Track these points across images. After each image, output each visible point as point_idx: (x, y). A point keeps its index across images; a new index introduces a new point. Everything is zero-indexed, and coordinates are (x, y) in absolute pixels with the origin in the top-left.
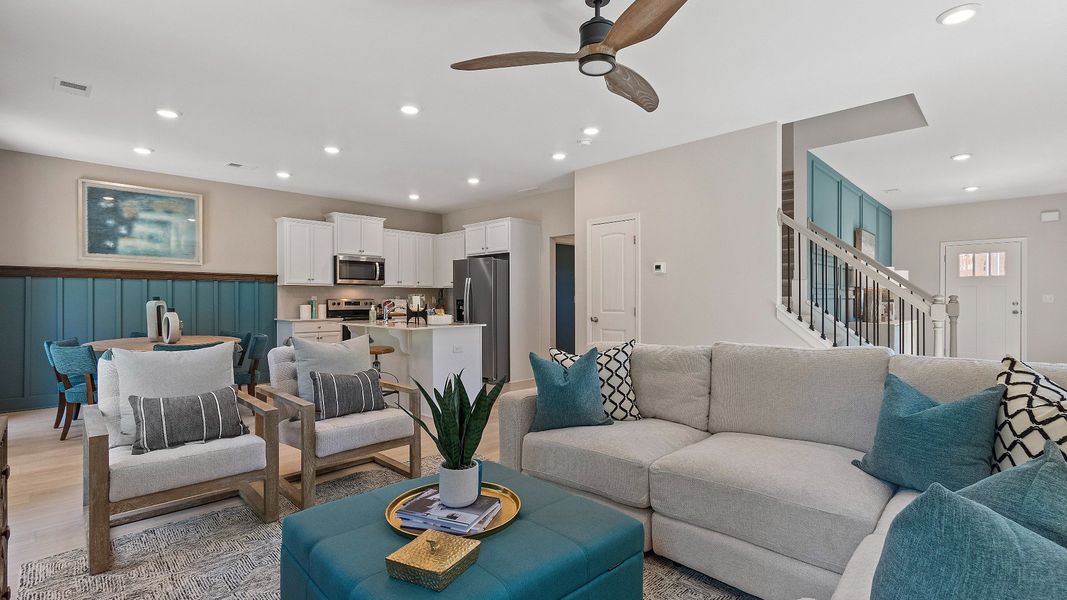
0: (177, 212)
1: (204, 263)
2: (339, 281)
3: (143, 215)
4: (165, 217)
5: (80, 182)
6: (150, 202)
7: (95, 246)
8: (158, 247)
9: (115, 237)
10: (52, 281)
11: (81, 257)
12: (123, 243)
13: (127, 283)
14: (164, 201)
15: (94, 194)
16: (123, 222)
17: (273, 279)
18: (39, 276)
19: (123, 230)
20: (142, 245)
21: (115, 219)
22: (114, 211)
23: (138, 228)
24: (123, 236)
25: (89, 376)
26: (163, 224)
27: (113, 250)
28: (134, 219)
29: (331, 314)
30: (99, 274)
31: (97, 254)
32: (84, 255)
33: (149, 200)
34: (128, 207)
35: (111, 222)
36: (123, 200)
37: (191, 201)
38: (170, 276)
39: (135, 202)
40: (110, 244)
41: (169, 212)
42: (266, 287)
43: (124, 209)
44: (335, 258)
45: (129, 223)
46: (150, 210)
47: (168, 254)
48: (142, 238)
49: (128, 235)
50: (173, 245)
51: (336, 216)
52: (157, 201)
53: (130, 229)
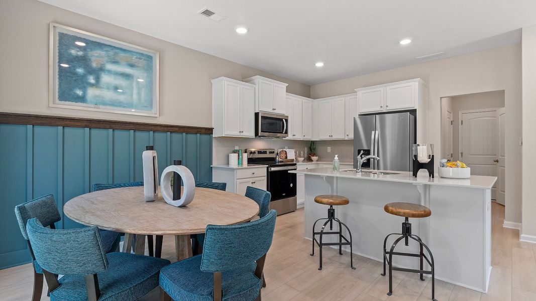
0: (138, 67)
1: (159, 116)
2: (260, 133)
3: (109, 66)
4: (128, 70)
5: (51, 26)
6: (116, 54)
7: (65, 95)
8: (122, 98)
9: (85, 85)
10: (21, 129)
11: (51, 105)
12: (91, 92)
13: (95, 132)
14: (127, 55)
15: (65, 41)
16: (91, 71)
17: (209, 131)
18: (8, 123)
19: (92, 80)
20: (108, 95)
21: (84, 68)
22: (84, 61)
23: (105, 79)
24: (92, 85)
25: (92, 277)
26: (127, 76)
27: (82, 99)
28: (102, 69)
29: (251, 161)
30: (68, 123)
31: (67, 103)
32: (54, 103)
33: (116, 52)
34: (97, 57)
35: (80, 71)
36: (92, 50)
37: (150, 58)
38: (132, 127)
39: (103, 53)
40: (79, 93)
41: (132, 66)
42: (205, 137)
43: (93, 59)
44: (257, 115)
45: (97, 72)
46: (115, 62)
47: (130, 105)
48: (108, 88)
49: (97, 85)
50: (135, 97)
51: (258, 79)
52: (122, 54)
53: (98, 79)
